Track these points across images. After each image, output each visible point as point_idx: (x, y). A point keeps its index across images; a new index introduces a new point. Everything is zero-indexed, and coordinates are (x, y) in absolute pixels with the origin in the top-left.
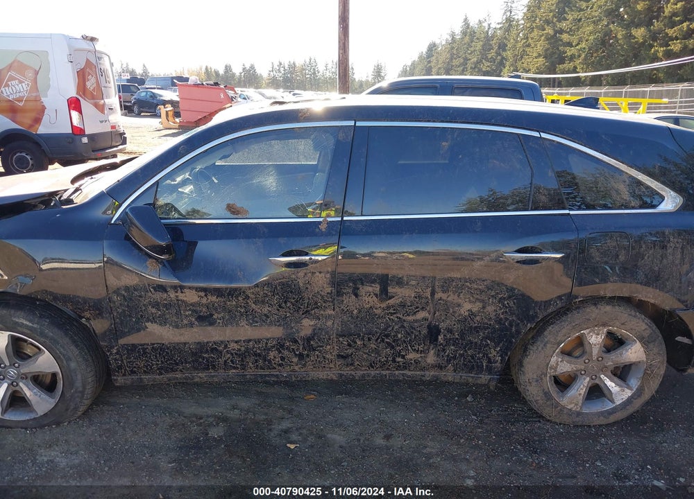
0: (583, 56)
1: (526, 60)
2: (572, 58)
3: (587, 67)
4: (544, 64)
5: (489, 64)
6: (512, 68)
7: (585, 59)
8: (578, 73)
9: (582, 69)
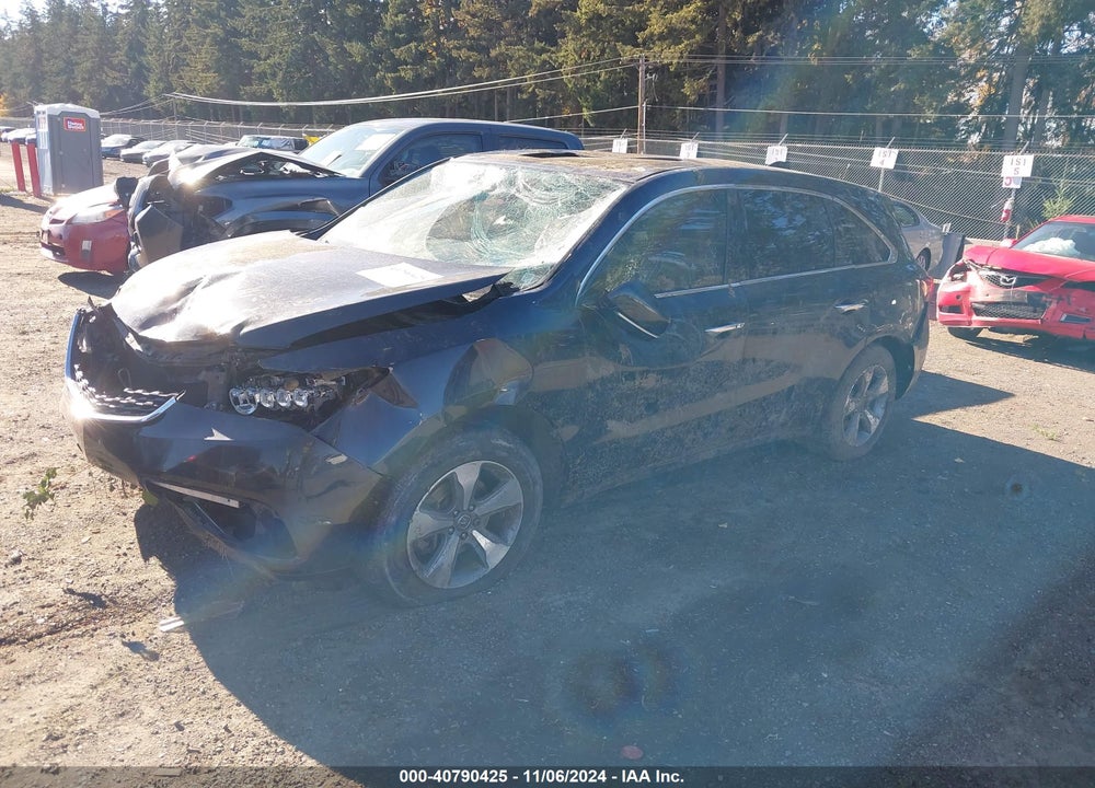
0: (280, 74)
1: (187, 73)
2: (262, 77)
3: (288, 94)
4: (218, 83)
5: (117, 75)
6: (161, 85)
7: (284, 80)
8: (276, 100)
9: (282, 95)
